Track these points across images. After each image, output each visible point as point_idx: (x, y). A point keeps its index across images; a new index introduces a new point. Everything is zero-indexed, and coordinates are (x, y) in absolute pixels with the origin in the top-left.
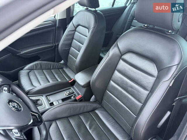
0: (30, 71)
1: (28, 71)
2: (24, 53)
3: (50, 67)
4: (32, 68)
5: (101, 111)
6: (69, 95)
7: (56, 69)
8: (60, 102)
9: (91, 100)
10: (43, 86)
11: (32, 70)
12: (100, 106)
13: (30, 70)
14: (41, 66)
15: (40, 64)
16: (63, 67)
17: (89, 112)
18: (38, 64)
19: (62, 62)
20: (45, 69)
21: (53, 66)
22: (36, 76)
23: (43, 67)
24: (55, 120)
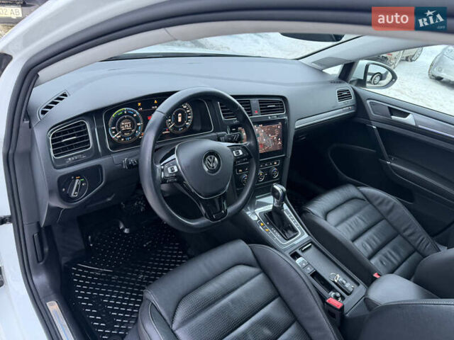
2: (392, 166)
3: (403, 228)
4: (372, 200)
6: (336, 283)
7: (410, 244)
8: (308, 269)
10: (336, 230)
11: (368, 200)
13: (364, 198)
14: (390, 211)
15: (394, 206)
18: (389, 202)
20: (390, 224)
21: (411, 235)
23: (391, 215)
24: (264, 270)
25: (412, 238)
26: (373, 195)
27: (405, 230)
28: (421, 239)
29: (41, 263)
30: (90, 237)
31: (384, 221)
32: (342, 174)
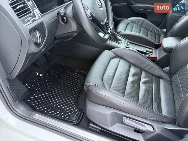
0: (131, 23)
1: (130, 22)
2: (136, 6)
3: (149, 28)
4: (134, 22)
5: (165, 83)
6: (146, 51)
7: (153, 33)
9: (164, 69)
11: (133, 23)
12: (169, 80)
14: (142, 23)
15: (143, 21)
16: (161, 34)
17: (153, 75)
18: (141, 20)
19: (165, 30)
20: (144, 28)
21: (152, 29)
22: (133, 27)
23: (143, 25)
24: (121, 58)
25: (153, 30)
26: (134, 20)
27: (150, 29)
28: (156, 30)
29: (17, 102)
30: (27, 84)
31: (142, 28)
32: (117, 18)
